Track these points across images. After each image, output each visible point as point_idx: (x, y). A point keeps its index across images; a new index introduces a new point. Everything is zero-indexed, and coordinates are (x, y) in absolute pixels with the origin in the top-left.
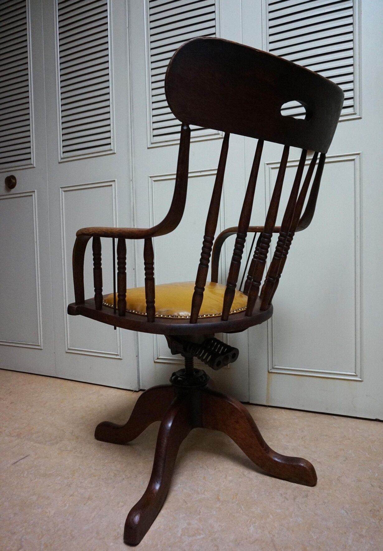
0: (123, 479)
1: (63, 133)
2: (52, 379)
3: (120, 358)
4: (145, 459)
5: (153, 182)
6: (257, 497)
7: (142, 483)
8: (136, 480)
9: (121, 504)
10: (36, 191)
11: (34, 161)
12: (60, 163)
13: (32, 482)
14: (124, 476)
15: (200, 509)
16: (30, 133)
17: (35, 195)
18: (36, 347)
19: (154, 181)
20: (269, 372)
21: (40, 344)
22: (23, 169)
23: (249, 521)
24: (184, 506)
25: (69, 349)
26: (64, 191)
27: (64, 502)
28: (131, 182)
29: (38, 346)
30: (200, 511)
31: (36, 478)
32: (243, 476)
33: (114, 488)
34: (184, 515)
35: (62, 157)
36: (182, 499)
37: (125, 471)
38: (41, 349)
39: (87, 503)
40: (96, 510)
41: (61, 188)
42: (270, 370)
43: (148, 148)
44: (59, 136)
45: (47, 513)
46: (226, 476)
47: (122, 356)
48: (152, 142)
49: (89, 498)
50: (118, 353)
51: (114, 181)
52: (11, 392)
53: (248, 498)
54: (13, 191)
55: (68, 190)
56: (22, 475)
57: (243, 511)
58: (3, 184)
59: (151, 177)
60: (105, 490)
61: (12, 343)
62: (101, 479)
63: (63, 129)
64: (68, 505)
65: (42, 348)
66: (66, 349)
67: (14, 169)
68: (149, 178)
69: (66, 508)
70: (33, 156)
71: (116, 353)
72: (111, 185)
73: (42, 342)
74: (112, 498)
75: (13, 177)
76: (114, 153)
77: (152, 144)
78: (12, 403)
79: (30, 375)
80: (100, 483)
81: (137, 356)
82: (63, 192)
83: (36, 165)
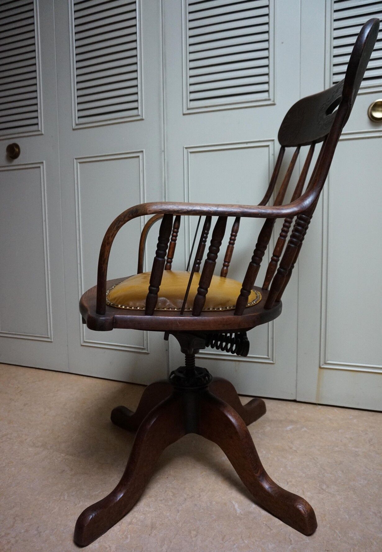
0: (186, 499)
1: (78, 95)
2: (64, 374)
3: (147, 352)
4: (202, 472)
5: (189, 153)
6: (349, 518)
7: (210, 504)
8: (201, 500)
9: (194, 533)
10: (44, 162)
11: (42, 127)
12: (74, 130)
13: (77, 506)
14: (185, 496)
15: (289, 536)
16: (37, 94)
17: (44, 168)
18: (45, 340)
19: (191, 153)
20: (320, 368)
21: (49, 336)
22: (28, 136)
23: (352, 550)
24: (269, 533)
25: (85, 342)
26: (80, 163)
27: (124, 533)
28: (163, 153)
29: (48, 338)
30: (289, 538)
31: (80, 501)
32: (322, 490)
33: (179, 513)
34: (273, 545)
35: (77, 122)
36: (264, 523)
37: (185, 488)
38: (51, 342)
39: (152, 533)
40: (166, 543)
41: (76, 159)
42: (322, 365)
43: (184, 114)
44: (73, 98)
45: (107, 548)
46: (303, 491)
47: (149, 350)
48: (189, 107)
49: (153, 527)
50: (144, 346)
51: (142, 152)
52: (21, 391)
53: (339, 520)
54: (16, 162)
55: (84, 161)
56: (62, 498)
57: (339, 537)
58: (4, 153)
59: (186, 148)
60: (168, 514)
61: (15, 334)
62: (159, 500)
63: (78, 90)
64: (129, 536)
65: (52, 340)
66: (82, 342)
67: (16, 136)
68: (185, 149)
69: (128, 541)
70: (42, 121)
71: (143, 347)
72: (138, 157)
73: (52, 335)
74: (180, 525)
75: (16, 146)
76: (142, 120)
77: (188, 109)
78: (25, 405)
79: (37, 370)
80: (159, 506)
81: (167, 350)
82: (78, 164)
83: (44, 132)
